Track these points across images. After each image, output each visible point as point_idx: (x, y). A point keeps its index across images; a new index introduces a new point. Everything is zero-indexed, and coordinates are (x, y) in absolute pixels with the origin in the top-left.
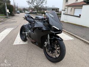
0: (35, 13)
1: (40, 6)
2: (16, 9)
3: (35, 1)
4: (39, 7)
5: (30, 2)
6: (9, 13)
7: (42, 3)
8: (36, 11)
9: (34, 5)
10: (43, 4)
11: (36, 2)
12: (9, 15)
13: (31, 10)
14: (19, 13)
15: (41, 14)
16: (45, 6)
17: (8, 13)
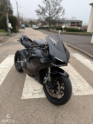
0: (47, 28)
1: (54, 18)
2: (20, 22)
3: (47, 11)
4: (52, 20)
5: (39, 12)
6: (12, 28)
7: (57, 13)
8: (48, 26)
9: (46, 17)
10: (59, 14)
11: (49, 12)
12: (11, 31)
13: (40, 24)
14: (24, 28)
15: (55, 30)
16: (61, 17)
17: (10, 28)
